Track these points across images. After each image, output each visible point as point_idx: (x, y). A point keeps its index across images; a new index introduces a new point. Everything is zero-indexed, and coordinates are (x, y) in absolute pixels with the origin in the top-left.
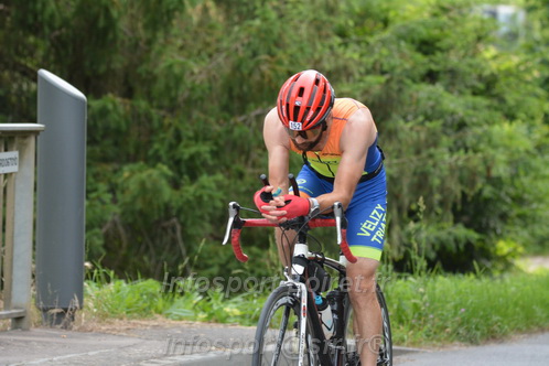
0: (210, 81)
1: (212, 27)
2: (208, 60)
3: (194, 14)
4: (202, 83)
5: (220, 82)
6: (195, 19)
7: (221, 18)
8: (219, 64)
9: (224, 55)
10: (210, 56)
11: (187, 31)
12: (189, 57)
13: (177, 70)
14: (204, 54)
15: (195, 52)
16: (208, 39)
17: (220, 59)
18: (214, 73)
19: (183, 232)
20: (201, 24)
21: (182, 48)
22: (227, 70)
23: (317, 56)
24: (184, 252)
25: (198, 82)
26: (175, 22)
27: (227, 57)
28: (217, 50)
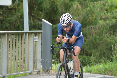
1: (79, 9)
2: (78, 16)
3: (75, 6)
6: (75, 8)
7: (81, 7)
8: (80, 17)
9: (81, 15)
10: (78, 15)
11: (73, 10)
12: (74, 16)
14: (77, 15)
16: (78, 12)
17: (81, 16)
18: (79, 19)
22: (82, 18)
23: (101, 15)
26: (71, 8)
27: (82, 16)
28: (80, 14)
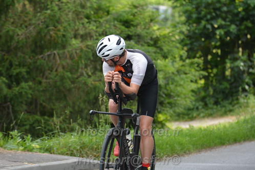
0: (26, 38)
1: (27, 13)
2: (25, 29)
3: (19, 7)
4: (22, 39)
5: (31, 39)
6: (20, 9)
7: (31, 9)
8: (30, 31)
9: (33, 26)
10: (26, 27)
11: (15, 15)
12: (16, 27)
13: (11, 33)
14: (23, 26)
15: (19, 25)
16: (26, 19)
17: (31, 28)
18: (28, 35)
19: (12, 109)
20: (22, 12)
21: (13, 23)
22: (34, 34)
23: (76, 28)
24: (13, 118)
25: (20, 39)
26: (10, 11)
27: (34, 28)
28: (30, 25)
